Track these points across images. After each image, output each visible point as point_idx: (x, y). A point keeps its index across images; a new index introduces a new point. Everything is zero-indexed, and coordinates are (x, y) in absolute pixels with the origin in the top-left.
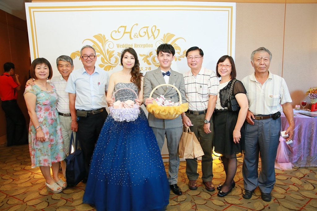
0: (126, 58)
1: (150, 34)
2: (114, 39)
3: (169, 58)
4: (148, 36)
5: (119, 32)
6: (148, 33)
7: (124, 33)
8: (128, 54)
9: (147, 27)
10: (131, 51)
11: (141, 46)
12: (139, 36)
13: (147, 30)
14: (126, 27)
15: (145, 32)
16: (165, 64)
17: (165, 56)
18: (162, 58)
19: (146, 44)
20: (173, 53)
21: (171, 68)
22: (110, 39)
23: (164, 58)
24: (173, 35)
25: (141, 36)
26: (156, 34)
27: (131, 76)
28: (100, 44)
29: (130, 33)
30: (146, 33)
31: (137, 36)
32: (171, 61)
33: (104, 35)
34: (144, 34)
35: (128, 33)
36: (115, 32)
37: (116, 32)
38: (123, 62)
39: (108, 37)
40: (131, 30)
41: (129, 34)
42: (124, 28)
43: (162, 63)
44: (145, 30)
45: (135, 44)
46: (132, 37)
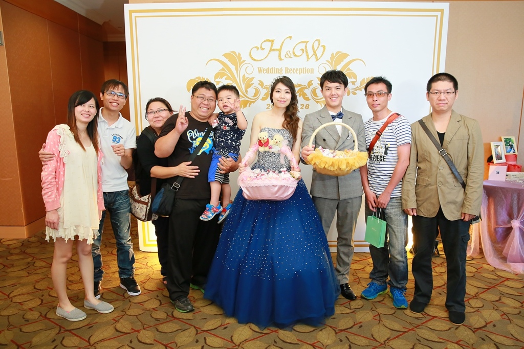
0: (278, 92)
1: (311, 53)
2: (254, 60)
3: (339, 92)
4: (307, 55)
5: (263, 49)
6: (307, 52)
7: (271, 50)
8: (281, 86)
9: (306, 42)
10: (286, 81)
11: (295, 71)
12: (292, 56)
13: (306, 46)
14: (272, 41)
15: (302, 50)
16: (334, 101)
17: (333, 89)
18: (328, 93)
19: (303, 69)
20: (345, 83)
21: (342, 107)
22: (249, 60)
23: (331, 93)
24: (346, 55)
25: (295, 55)
26: (319, 53)
27: (284, 119)
28: (233, 67)
29: (280, 50)
30: (305, 50)
31: (290, 55)
32: (342, 96)
33: (239, 54)
34: (301, 52)
35: (276, 50)
36: (256, 49)
37: (258, 49)
38: (273, 98)
39: (245, 57)
40: (281, 47)
41: (278, 52)
42: (270, 43)
43: (329, 99)
44: (303, 46)
45: (286, 68)
46: (283, 57)
